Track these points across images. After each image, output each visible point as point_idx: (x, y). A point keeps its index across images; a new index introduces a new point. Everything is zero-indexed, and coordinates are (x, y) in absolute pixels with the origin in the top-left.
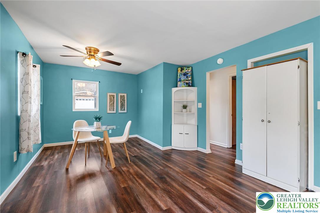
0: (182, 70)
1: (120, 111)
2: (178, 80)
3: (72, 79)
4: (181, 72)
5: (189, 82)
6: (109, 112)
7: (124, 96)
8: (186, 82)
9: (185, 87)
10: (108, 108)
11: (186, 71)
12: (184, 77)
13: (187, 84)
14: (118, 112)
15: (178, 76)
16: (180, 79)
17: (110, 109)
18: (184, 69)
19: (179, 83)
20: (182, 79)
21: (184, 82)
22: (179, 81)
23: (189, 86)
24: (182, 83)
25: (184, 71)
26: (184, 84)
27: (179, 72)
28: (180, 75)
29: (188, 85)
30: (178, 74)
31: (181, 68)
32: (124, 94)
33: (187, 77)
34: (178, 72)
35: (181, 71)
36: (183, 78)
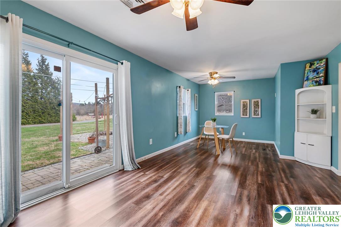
0: (312, 64)
1: (253, 116)
2: (305, 79)
3: (215, 92)
4: (310, 69)
5: (320, 79)
6: (242, 116)
7: (257, 101)
8: (316, 79)
9: (314, 86)
10: (242, 113)
11: (318, 65)
12: (314, 74)
13: (316, 82)
14: (251, 116)
15: (306, 74)
16: (308, 77)
17: (243, 114)
18: (314, 63)
19: (306, 83)
20: (310, 77)
21: (313, 81)
22: (306, 81)
23: (320, 84)
24: (310, 82)
25: (314, 67)
26: (312, 83)
27: (308, 68)
28: (307, 73)
29: (317, 84)
30: (306, 72)
31: (310, 63)
32: (257, 100)
33: (318, 73)
34: (306, 69)
35: (310, 67)
36: (311, 75)
